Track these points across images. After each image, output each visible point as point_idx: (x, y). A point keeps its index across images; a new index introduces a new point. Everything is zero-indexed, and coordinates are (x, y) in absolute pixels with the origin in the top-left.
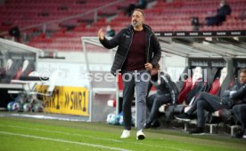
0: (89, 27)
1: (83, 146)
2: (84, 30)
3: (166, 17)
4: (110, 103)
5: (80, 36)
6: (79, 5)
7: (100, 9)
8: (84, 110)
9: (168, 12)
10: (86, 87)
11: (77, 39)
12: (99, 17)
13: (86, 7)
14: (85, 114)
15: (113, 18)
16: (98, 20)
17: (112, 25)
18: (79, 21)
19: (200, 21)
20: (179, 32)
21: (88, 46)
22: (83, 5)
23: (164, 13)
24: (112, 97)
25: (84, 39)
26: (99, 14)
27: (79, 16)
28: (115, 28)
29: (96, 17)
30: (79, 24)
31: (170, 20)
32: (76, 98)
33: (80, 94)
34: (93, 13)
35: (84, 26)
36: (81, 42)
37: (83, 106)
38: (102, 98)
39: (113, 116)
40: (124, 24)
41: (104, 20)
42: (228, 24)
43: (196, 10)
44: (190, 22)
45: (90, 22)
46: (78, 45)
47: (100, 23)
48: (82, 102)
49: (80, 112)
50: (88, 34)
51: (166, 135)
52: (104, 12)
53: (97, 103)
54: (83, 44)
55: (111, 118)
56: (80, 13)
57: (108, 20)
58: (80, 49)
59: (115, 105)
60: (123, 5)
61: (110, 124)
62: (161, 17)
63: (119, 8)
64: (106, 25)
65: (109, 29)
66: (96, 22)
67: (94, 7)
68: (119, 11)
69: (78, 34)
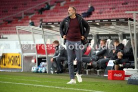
0: (19, 21)
1: (19, 85)
2: (17, 23)
3: (60, 14)
5: (15, 26)
6: (14, 9)
8: (19, 65)
9: (62, 11)
10: (19, 53)
11: (14, 28)
12: (25, 16)
13: (17, 10)
14: (20, 67)
17: (32, 19)
18: (14, 18)
21: (20, 31)
23: (60, 12)
24: (34, 58)
25: (17, 28)
26: (25, 14)
29: (23, 15)
30: (14, 20)
32: (14, 59)
33: (17, 57)
34: (21, 14)
35: (17, 21)
36: (16, 29)
39: (35, 68)
41: (27, 17)
42: (93, 16)
45: (20, 18)
46: (14, 31)
47: (25, 18)
48: (18, 62)
49: (17, 67)
54: (17, 30)
56: (14, 14)
57: (30, 17)
58: (15, 33)
61: (33, 72)
62: (58, 14)
63: (35, 10)
66: (23, 18)
68: (35, 12)
69: (14, 25)
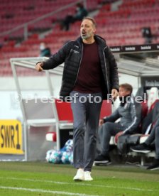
0: (18, 46)
1: (18, 191)
2: (12, 50)
3: (111, 29)
4: (49, 137)
5: (9, 58)
6: (5, 20)
7: (31, 23)
8: (18, 147)
9: (114, 23)
10: (18, 119)
11: (5, 62)
12: (30, 34)
13: (13, 22)
14: (20, 152)
15: (47, 33)
16: (29, 37)
17: (46, 42)
18: (6, 39)
19: (153, 32)
20: (128, 47)
21: (19, 69)
22: (10, 20)
23: (109, 24)
24: (51, 130)
25: (13, 61)
26: (30, 30)
27: (6, 33)
28: (50, 46)
29: (26, 34)
30: (6, 43)
31: (117, 32)
32: (7, 133)
33: (12, 127)
34: (22, 29)
35: (13, 45)
36: (9, 65)
37: (16, 143)
38: (39, 131)
39: (54, 152)
40: (61, 39)
41: (36, 37)
43: (147, 18)
44: (140, 34)
45: (20, 39)
46: (6, 69)
47: (31, 40)
48: (15, 139)
49: (13, 150)
50: (18, 54)
51: (119, 173)
52: (36, 26)
53: (34, 138)
54: (13, 67)
55: (51, 155)
56: (7, 30)
57: (42, 36)
58: (9, 73)
59: (55, 139)
60: (58, 17)
61: (50, 162)
62: (105, 29)
63: (54, 21)
64: (39, 43)
65: (42, 47)
66: (26, 39)
67: (23, 22)
68: (54, 25)
69: (5, 55)
